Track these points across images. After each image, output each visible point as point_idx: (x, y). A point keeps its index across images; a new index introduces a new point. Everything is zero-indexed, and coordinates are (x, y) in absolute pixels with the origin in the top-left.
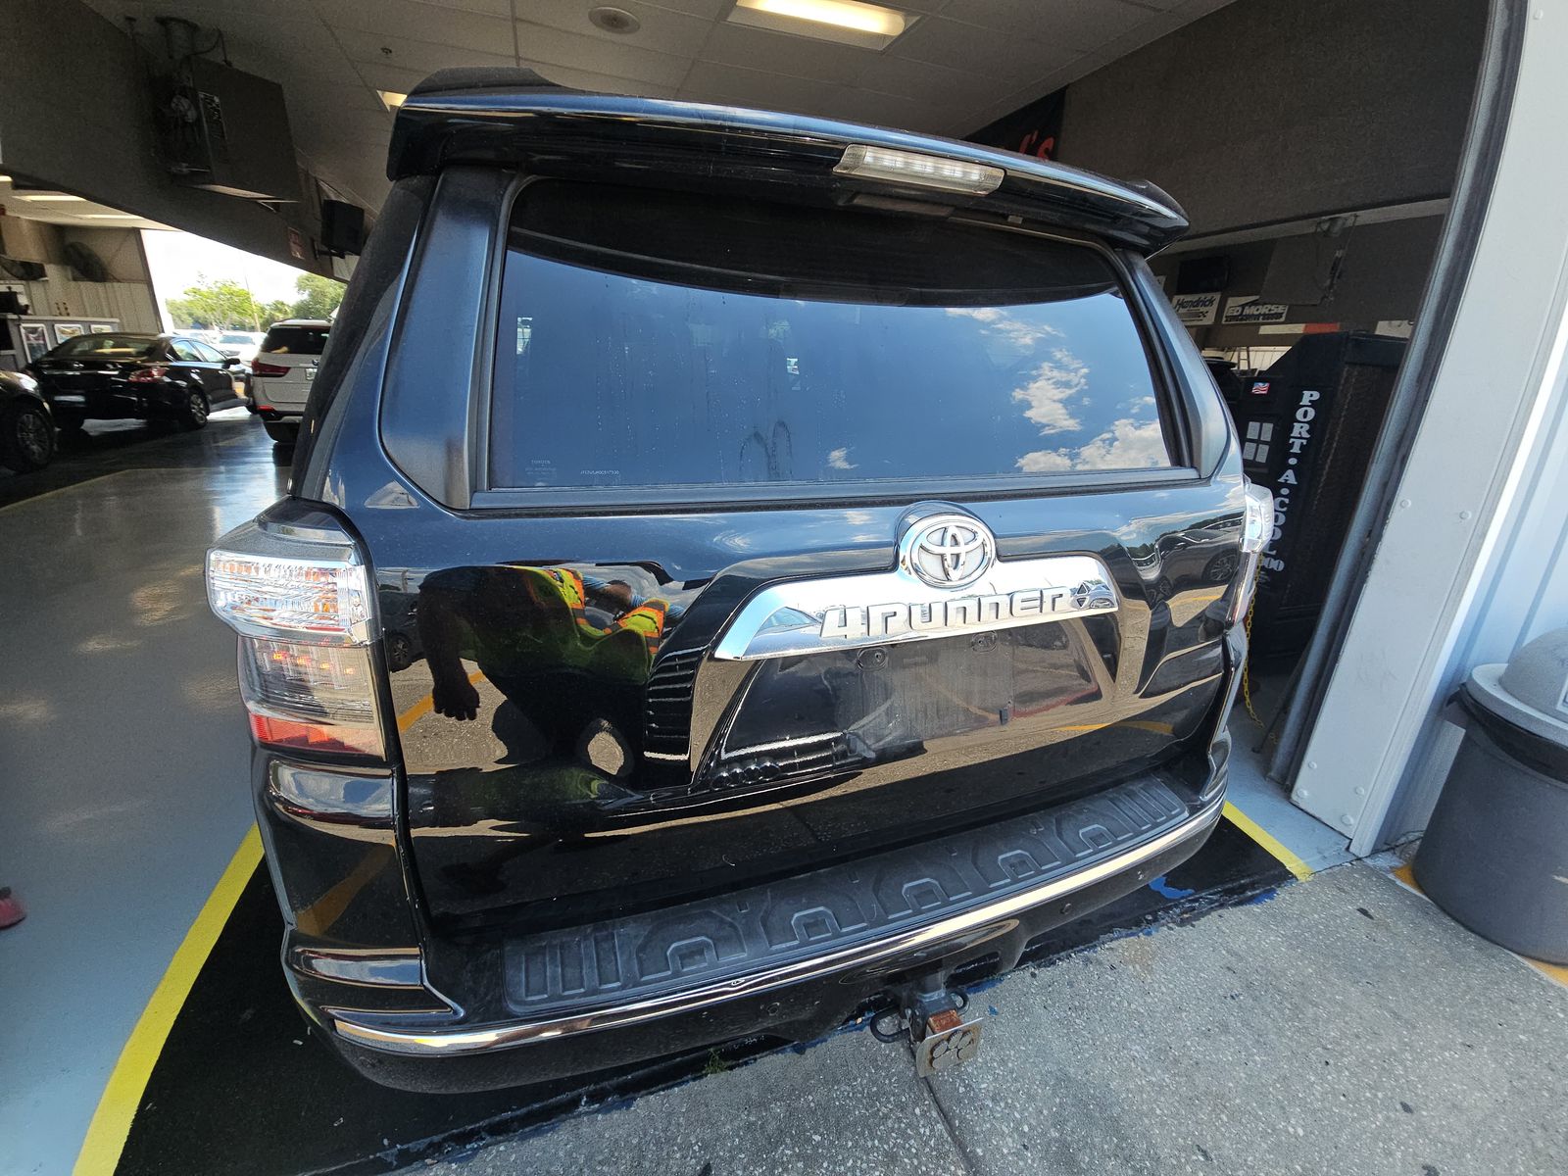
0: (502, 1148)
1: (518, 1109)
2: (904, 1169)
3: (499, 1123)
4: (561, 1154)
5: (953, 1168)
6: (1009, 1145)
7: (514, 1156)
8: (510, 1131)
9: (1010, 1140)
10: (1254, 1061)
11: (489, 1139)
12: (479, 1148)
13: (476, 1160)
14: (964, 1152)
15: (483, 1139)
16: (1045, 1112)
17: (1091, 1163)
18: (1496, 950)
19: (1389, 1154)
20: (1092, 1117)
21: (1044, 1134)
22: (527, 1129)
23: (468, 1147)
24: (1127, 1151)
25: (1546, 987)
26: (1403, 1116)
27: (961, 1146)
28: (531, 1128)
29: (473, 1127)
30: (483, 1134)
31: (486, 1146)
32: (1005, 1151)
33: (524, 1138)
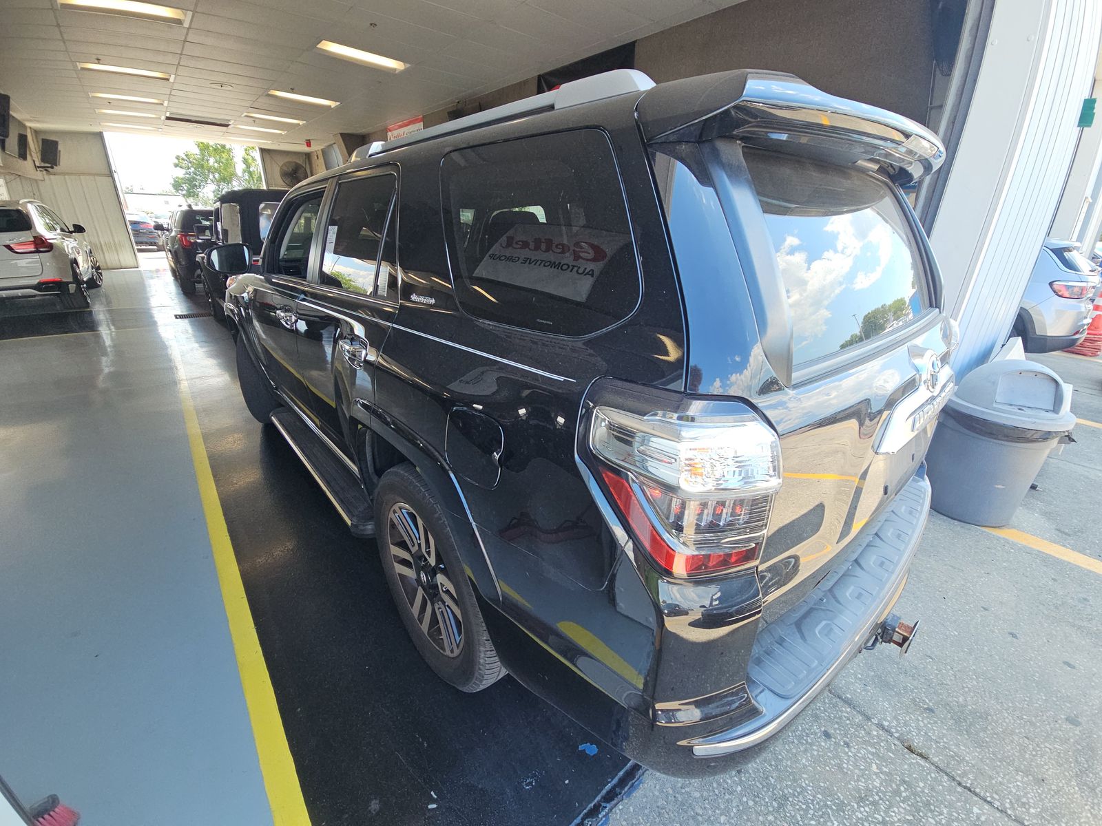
0: (621, 807)
1: (612, 780)
2: (825, 720)
3: (609, 793)
4: (657, 793)
5: (844, 709)
6: (858, 687)
7: (631, 808)
8: (617, 795)
9: (857, 685)
10: (919, 607)
11: (609, 806)
12: (607, 814)
13: (611, 821)
14: (843, 700)
15: (606, 807)
16: (861, 665)
17: (894, 681)
18: (969, 526)
19: (993, 632)
20: (880, 659)
21: (868, 676)
22: (626, 789)
23: (600, 816)
24: (903, 669)
25: (998, 539)
26: (986, 612)
27: (840, 697)
28: (628, 787)
29: (594, 803)
30: (603, 804)
31: (611, 810)
32: (859, 691)
33: (629, 794)
